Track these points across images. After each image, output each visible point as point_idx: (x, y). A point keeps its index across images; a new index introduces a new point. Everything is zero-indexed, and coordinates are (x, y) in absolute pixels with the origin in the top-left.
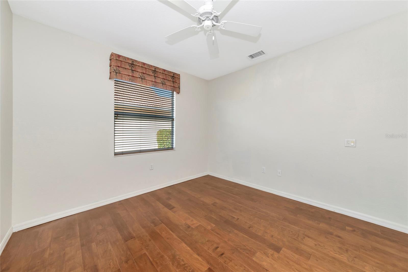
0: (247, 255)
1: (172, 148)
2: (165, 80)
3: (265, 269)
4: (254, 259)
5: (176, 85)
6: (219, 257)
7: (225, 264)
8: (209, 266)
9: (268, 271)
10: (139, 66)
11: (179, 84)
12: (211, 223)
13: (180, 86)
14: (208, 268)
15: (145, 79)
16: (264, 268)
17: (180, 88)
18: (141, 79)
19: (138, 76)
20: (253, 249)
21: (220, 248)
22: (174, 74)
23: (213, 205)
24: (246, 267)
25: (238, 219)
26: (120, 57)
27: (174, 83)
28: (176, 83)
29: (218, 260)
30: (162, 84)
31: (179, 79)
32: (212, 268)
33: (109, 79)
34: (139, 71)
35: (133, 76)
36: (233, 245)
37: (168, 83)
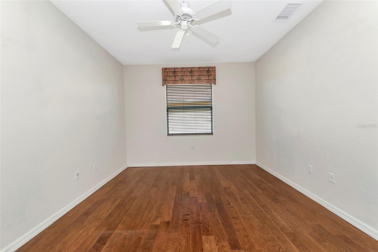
0: (202, 232)
1: (212, 134)
2: (201, 76)
3: (202, 249)
4: (203, 237)
5: (212, 77)
6: (182, 220)
7: (181, 226)
8: (170, 220)
9: (202, 251)
10: (179, 71)
11: (215, 75)
12: (205, 199)
13: (215, 78)
14: (169, 221)
15: (184, 80)
16: (201, 247)
17: (215, 80)
18: (181, 81)
19: (178, 79)
20: (212, 232)
21: (190, 216)
22: (209, 68)
23: (224, 189)
24: (190, 237)
25: (233, 207)
26: (167, 69)
27: (209, 77)
28: (212, 75)
29: (180, 221)
30: (197, 80)
31: (215, 71)
32: (171, 222)
33: (163, 86)
34: (179, 75)
35: (175, 80)
36: (201, 220)
37: (203, 78)
